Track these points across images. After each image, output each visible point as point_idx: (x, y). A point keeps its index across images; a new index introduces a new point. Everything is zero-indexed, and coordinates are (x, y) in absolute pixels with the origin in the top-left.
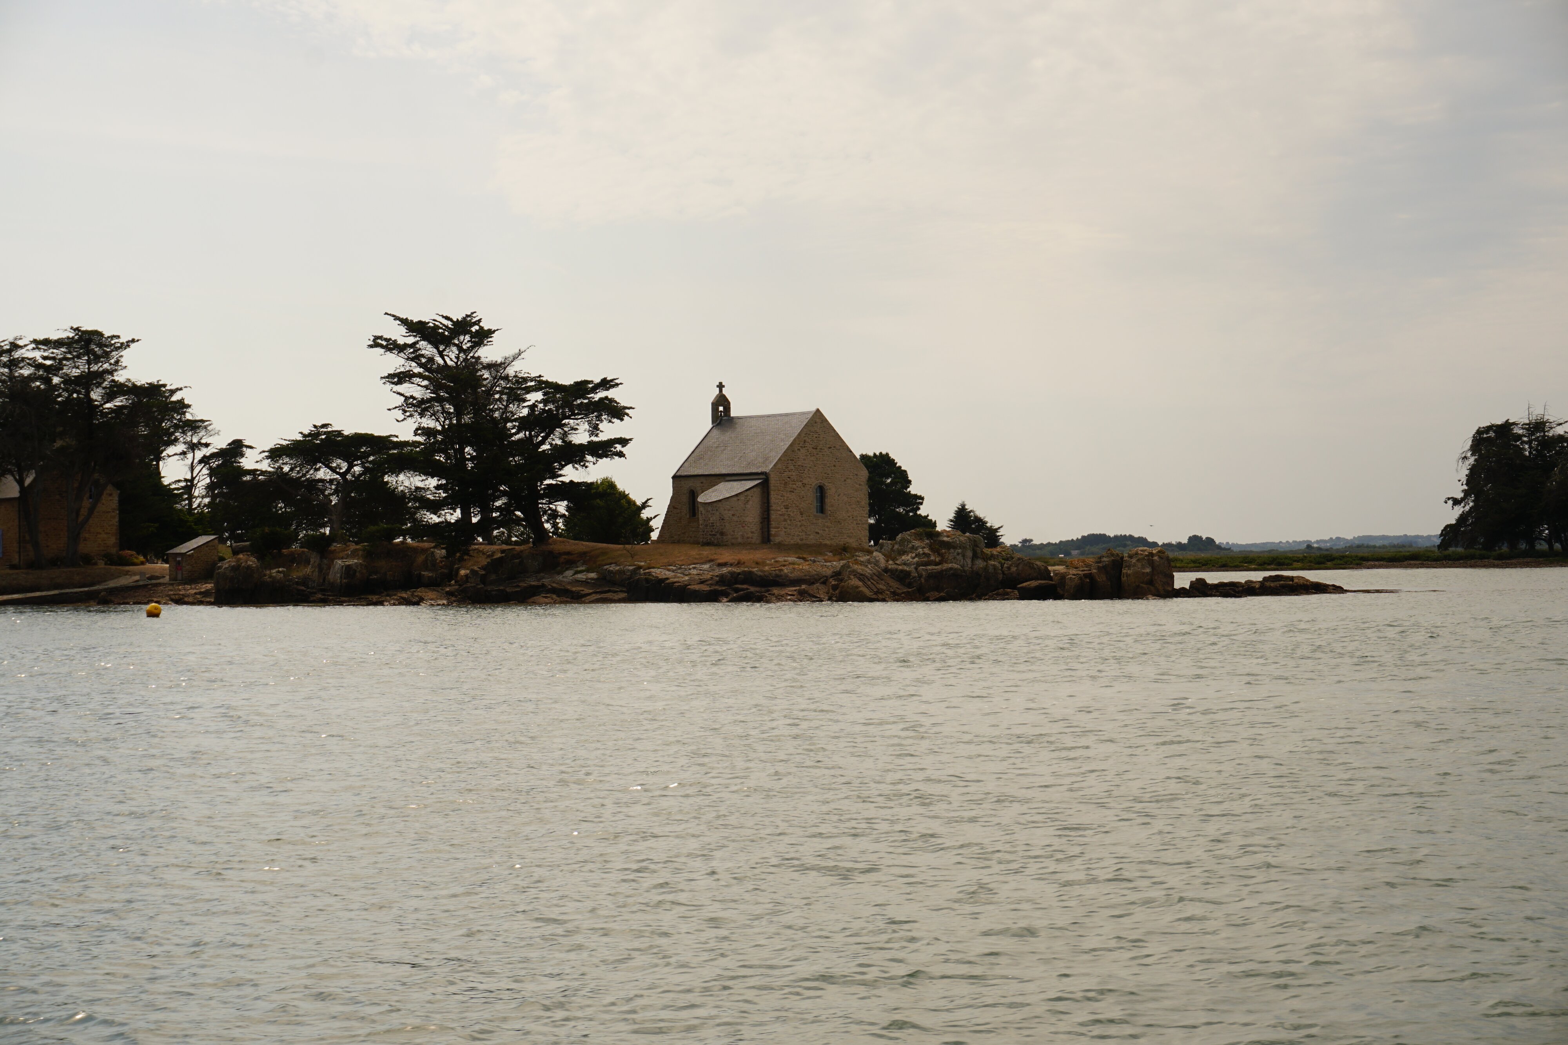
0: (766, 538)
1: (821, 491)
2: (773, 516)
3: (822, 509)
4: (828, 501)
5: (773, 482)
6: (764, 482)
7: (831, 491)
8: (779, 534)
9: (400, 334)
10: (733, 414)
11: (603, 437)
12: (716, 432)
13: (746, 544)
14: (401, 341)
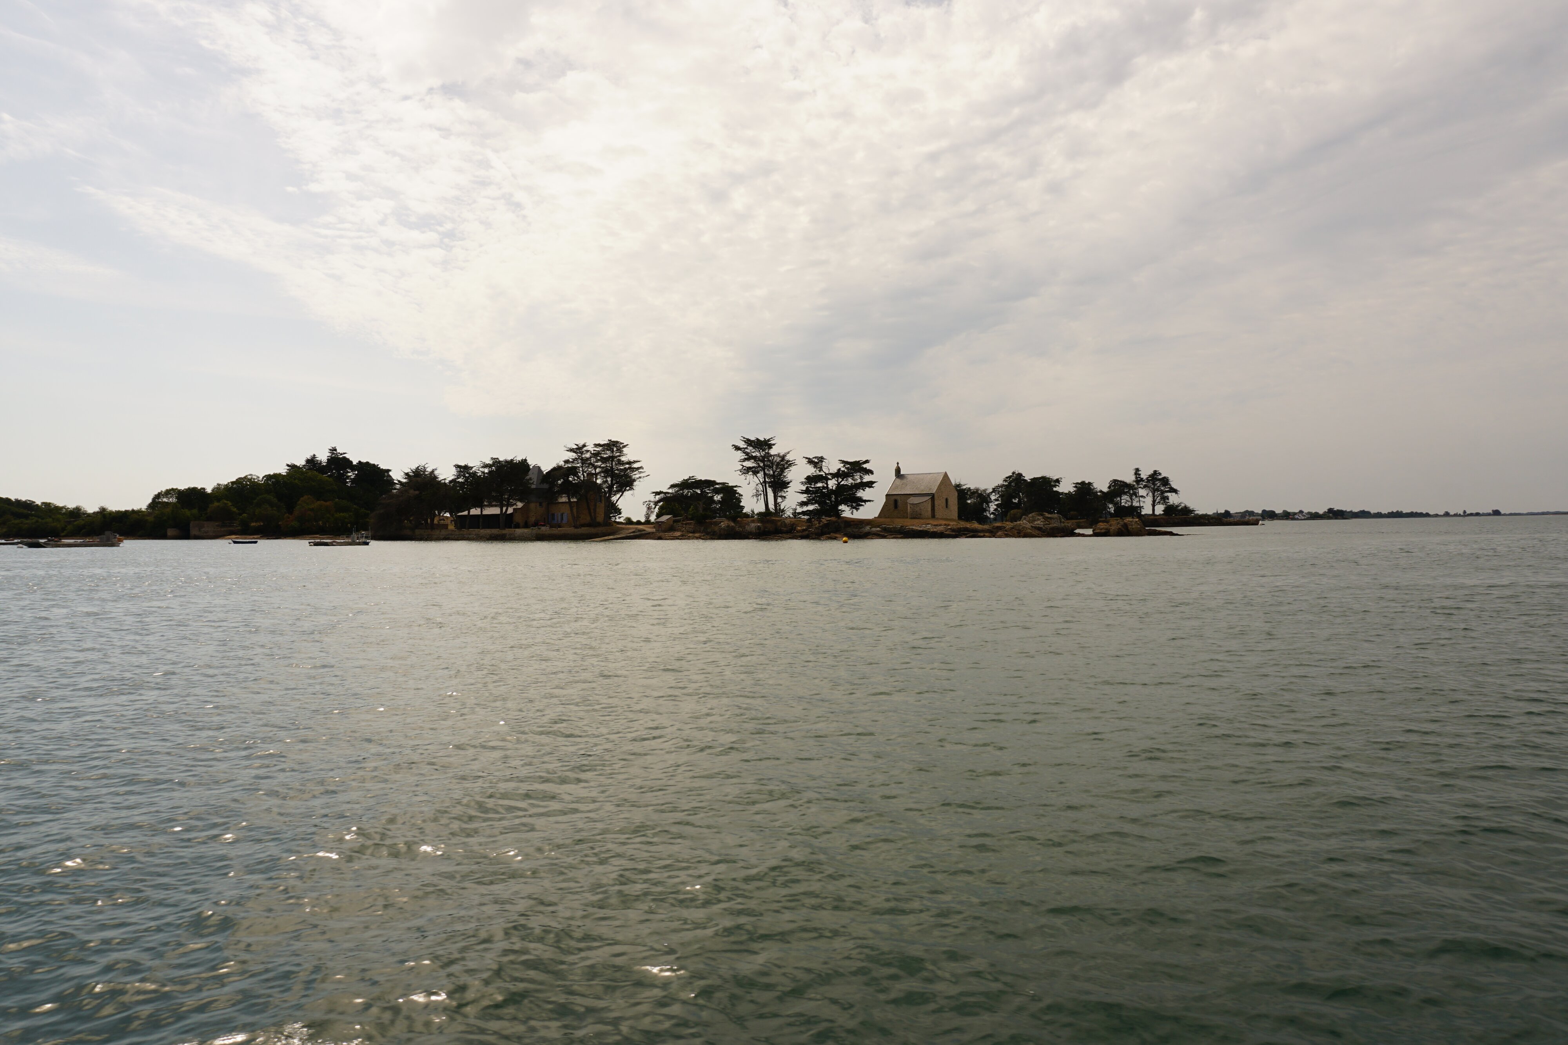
0: (933, 516)
1: (947, 500)
2: (936, 509)
3: (947, 507)
4: (949, 503)
5: (936, 496)
6: (933, 497)
7: (949, 501)
8: (937, 515)
9: (742, 445)
10: (902, 473)
11: (864, 481)
12: (898, 479)
13: (928, 518)
14: (742, 447)
